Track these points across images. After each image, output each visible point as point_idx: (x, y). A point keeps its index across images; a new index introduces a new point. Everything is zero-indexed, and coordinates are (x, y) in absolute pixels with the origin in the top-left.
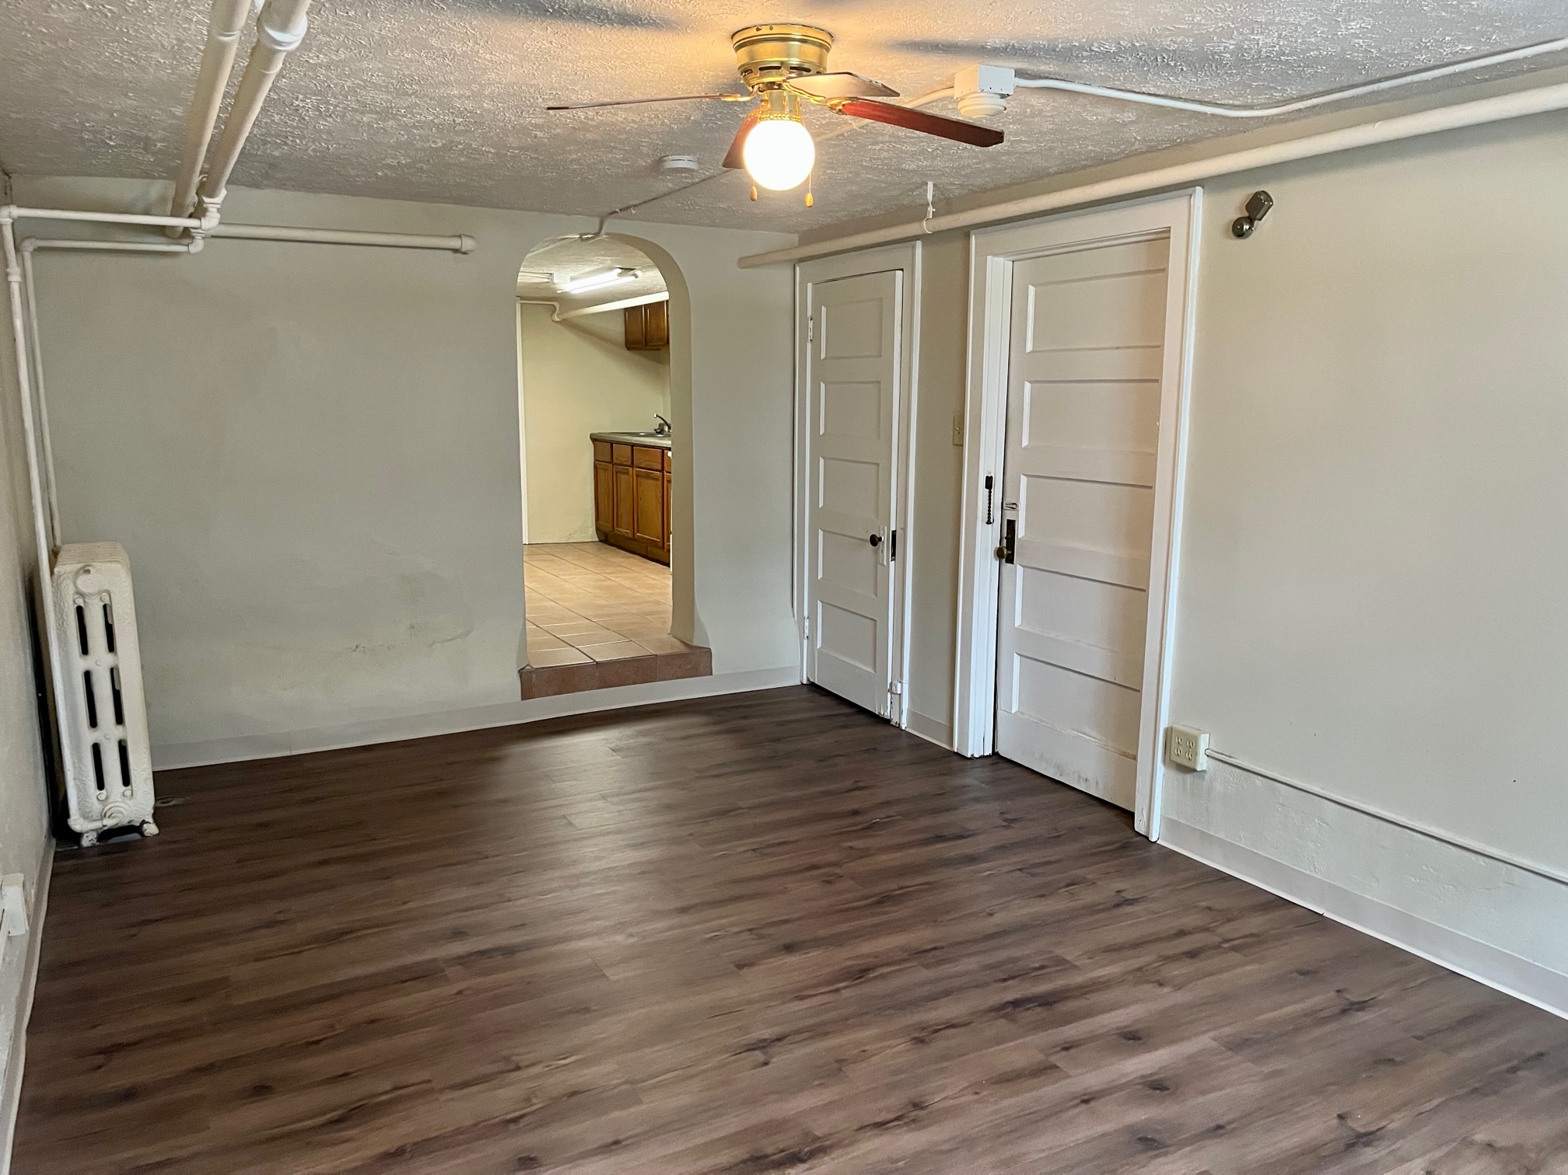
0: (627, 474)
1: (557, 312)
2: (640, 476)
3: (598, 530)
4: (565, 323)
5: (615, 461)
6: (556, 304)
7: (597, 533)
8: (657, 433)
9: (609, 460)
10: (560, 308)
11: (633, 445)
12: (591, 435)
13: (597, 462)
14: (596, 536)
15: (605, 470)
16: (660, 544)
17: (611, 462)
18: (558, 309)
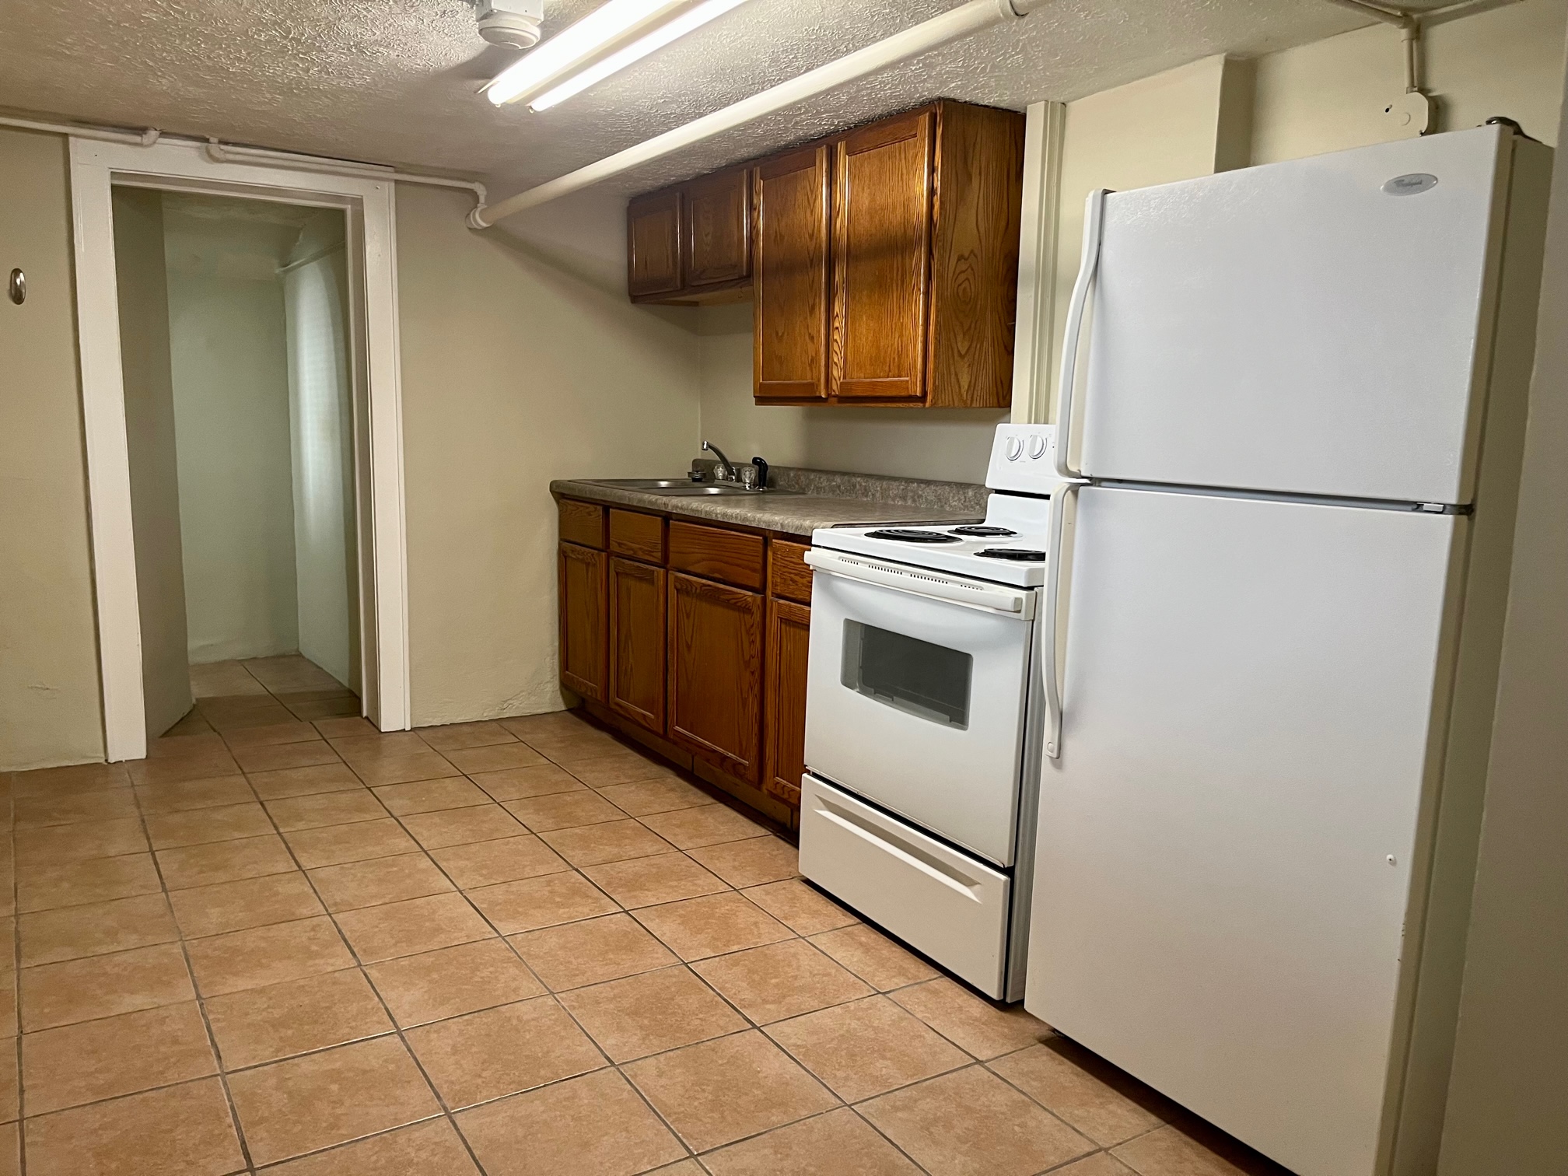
0: (651, 582)
1: (481, 207)
2: (688, 593)
3: (567, 685)
4: (496, 233)
5: (614, 547)
6: (481, 190)
7: (562, 693)
8: (695, 480)
9: (599, 542)
10: (487, 197)
11: (667, 517)
12: (552, 484)
13: (566, 544)
14: (560, 700)
15: (588, 564)
16: (752, 774)
17: (606, 548)
18: (482, 199)
